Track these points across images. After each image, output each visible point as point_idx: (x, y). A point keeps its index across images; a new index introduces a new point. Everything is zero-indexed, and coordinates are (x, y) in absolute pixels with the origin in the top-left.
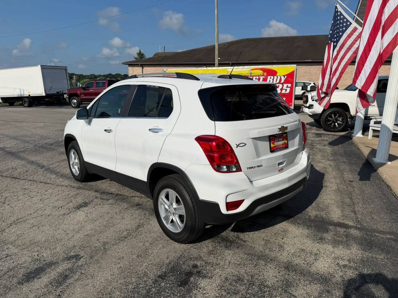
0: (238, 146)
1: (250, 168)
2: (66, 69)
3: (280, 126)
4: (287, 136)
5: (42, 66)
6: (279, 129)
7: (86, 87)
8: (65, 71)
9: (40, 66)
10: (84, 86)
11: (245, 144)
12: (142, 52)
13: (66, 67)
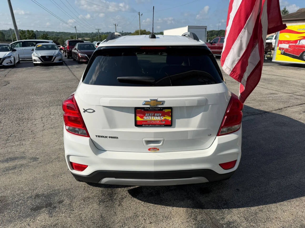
0: (85, 111)
1: (99, 136)
2: (206, 28)
3: (149, 99)
4: (172, 112)
5: (189, 26)
6: (144, 101)
7: (213, 42)
8: (205, 29)
9: (187, 26)
10: (212, 41)
11: (94, 111)
12: (286, 9)
13: (206, 26)
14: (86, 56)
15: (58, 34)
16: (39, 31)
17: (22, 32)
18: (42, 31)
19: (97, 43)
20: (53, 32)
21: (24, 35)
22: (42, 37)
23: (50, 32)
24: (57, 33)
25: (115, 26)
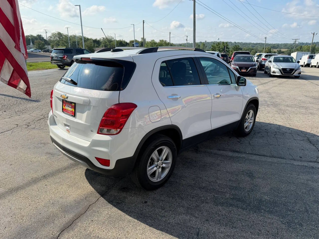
4: (75, 106)
14: (237, 68)
15: (254, 46)
16: (237, 42)
17: (218, 44)
18: (240, 42)
19: (265, 55)
20: (250, 43)
21: (219, 46)
22: (234, 48)
23: (247, 43)
24: (254, 44)
25: (313, 35)
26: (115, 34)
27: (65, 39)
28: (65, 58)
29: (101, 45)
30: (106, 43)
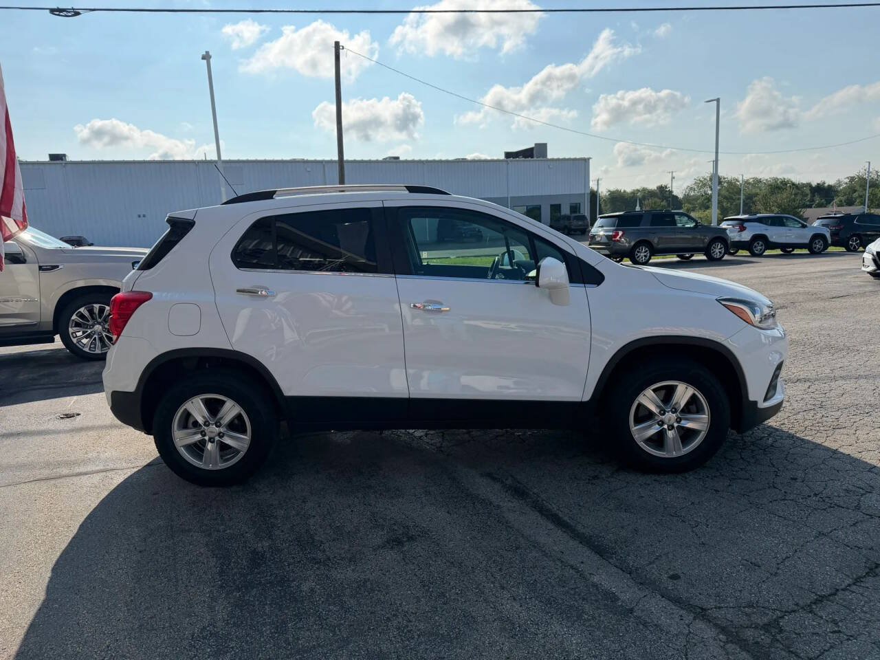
26: (868, 164)
27: (728, 191)
28: (618, 238)
29: (836, 200)
30: (855, 191)
